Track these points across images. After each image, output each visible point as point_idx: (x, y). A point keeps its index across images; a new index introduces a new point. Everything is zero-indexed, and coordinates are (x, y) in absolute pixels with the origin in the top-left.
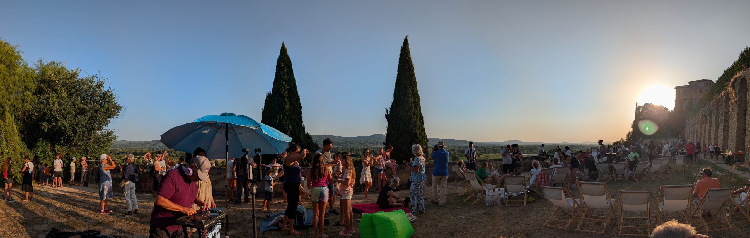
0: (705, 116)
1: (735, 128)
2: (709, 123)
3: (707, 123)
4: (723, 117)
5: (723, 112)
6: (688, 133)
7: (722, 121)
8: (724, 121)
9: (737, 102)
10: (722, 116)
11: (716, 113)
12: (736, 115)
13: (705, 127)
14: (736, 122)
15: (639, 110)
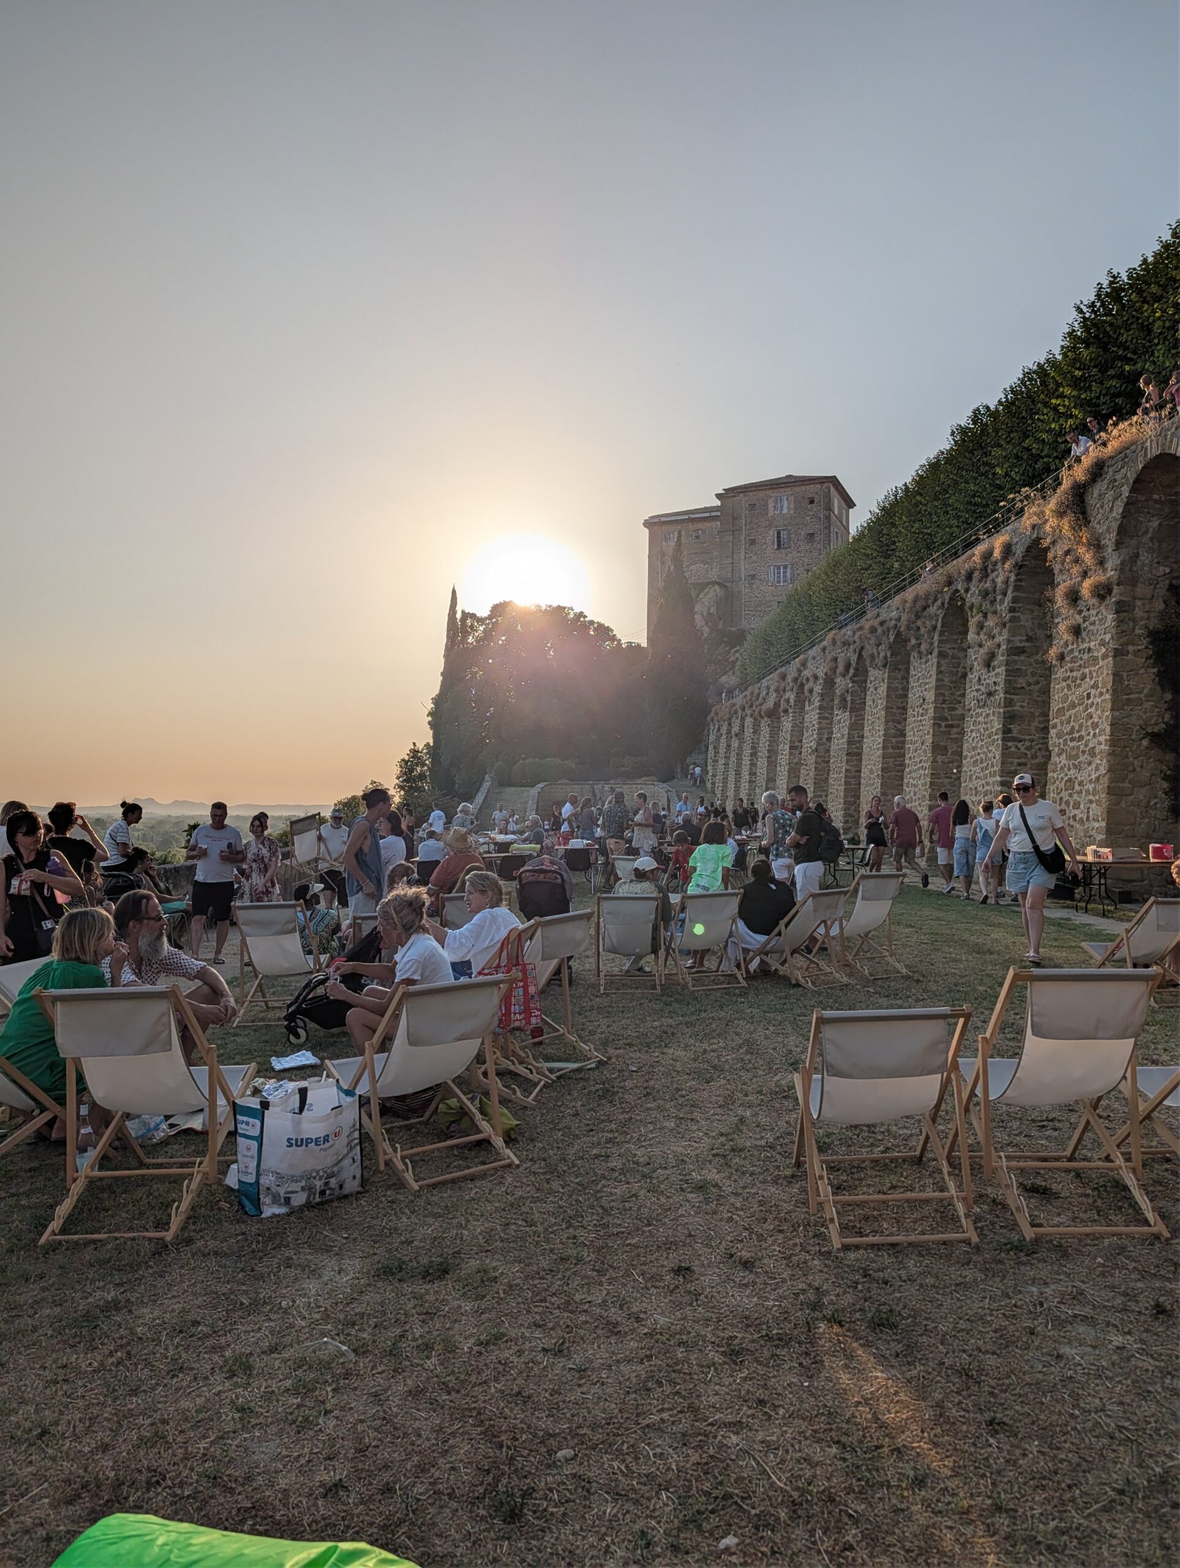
0: (852, 671)
1: (1095, 725)
2: (882, 703)
3: (869, 703)
4: (1002, 670)
5: (999, 646)
6: (733, 759)
7: (990, 694)
8: (1006, 692)
9: (1110, 591)
10: (988, 664)
11: (940, 652)
12: (1105, 657)
13: (857, 726)
14: (1108, 696)
15: (466, 634)
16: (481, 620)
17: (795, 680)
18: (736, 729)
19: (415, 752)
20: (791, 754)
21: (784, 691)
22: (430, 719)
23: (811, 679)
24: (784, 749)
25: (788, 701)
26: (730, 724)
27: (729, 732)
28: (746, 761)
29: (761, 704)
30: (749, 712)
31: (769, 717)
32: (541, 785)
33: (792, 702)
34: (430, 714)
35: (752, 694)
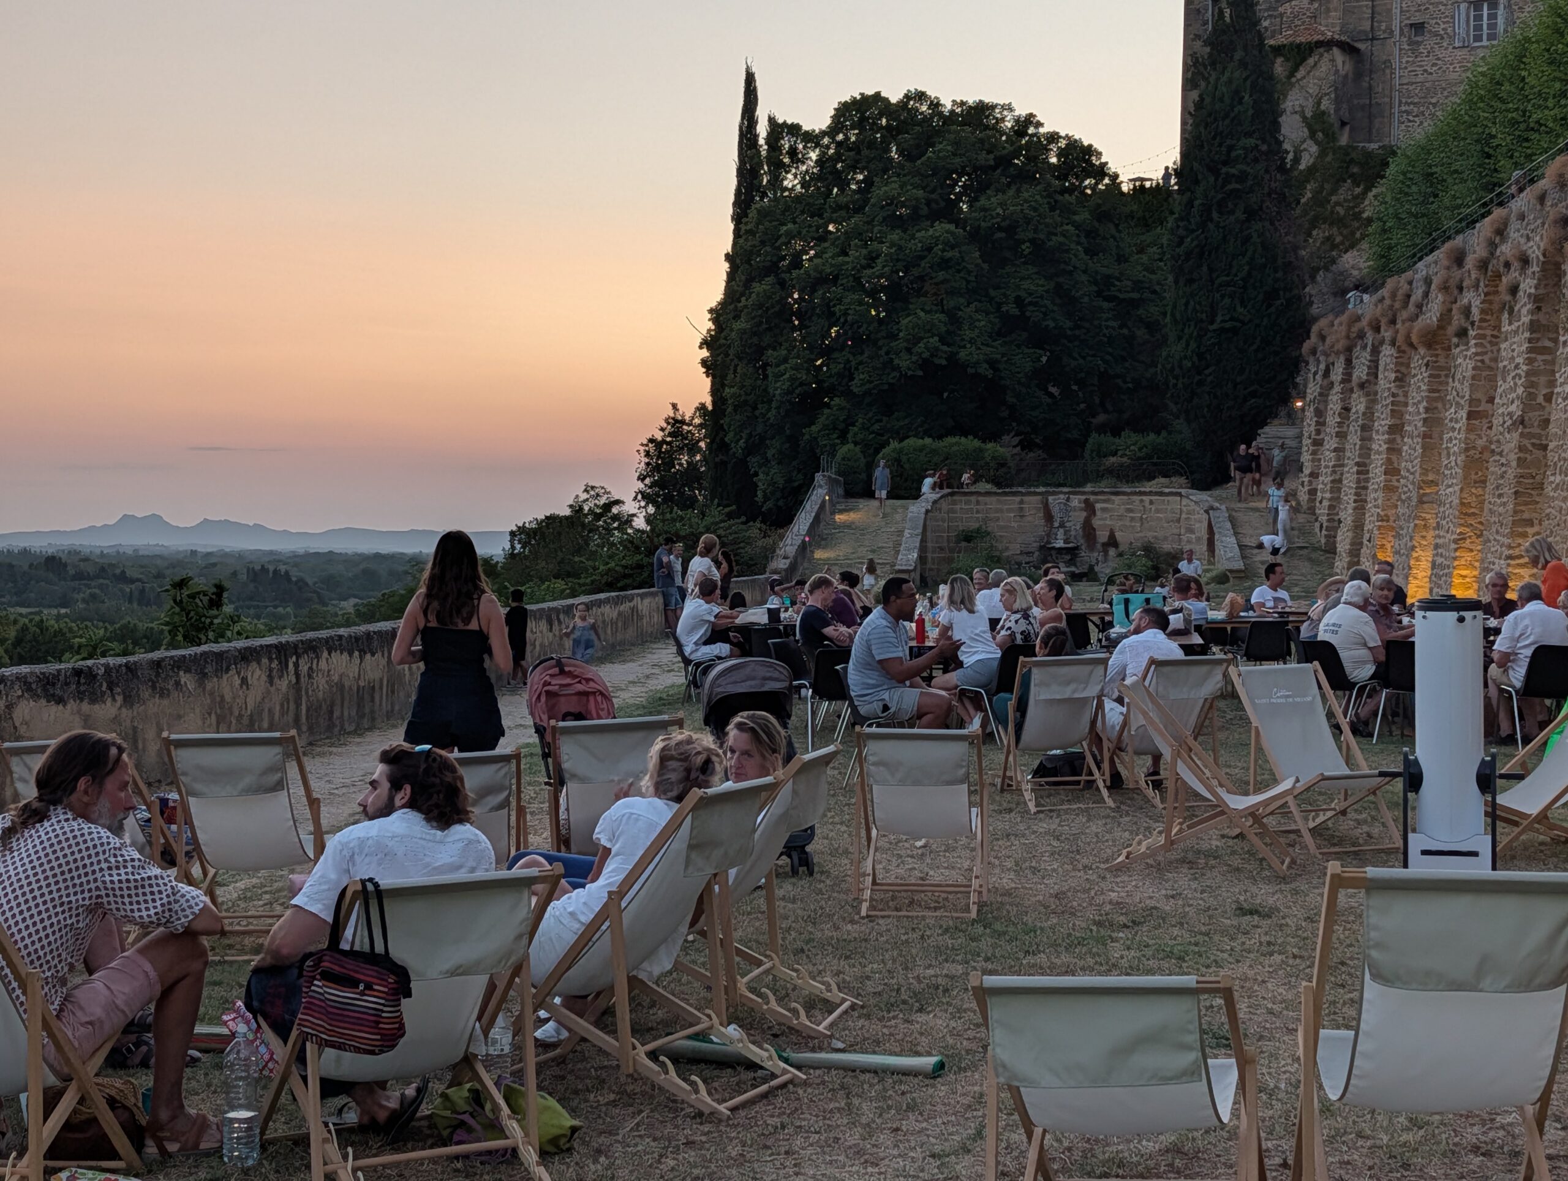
15: (778, 168)
16: (811, 138)
17: (1483, 265)
18: (1360, 372)
19: (676, 424)
20: (1470, 429)
21: (1460, 289)
22: (705, 353)
23: (1516, 265)
24: (1456, 416)
25: (1467, 311)
26: (1349, 362)
27: (1347, 378)
28: (1379, 442)
29: (1414, 318)
30: (1387, 334)
31: (1429, 346)
33: (1475, 311)
34: (705, 343)
35: (1393, 295)
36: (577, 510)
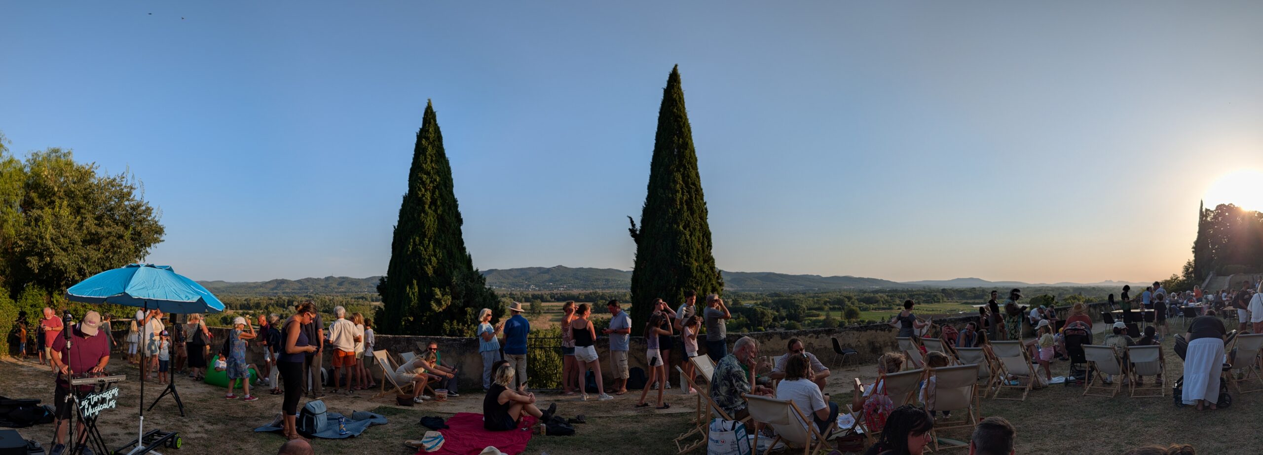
15: (1207, 217)
16: (1212, 212)
19: (1189, 263)
22: (1193, 250)
32: (1231, 276)
34: (1193, 248)
36: (1172, 279)
